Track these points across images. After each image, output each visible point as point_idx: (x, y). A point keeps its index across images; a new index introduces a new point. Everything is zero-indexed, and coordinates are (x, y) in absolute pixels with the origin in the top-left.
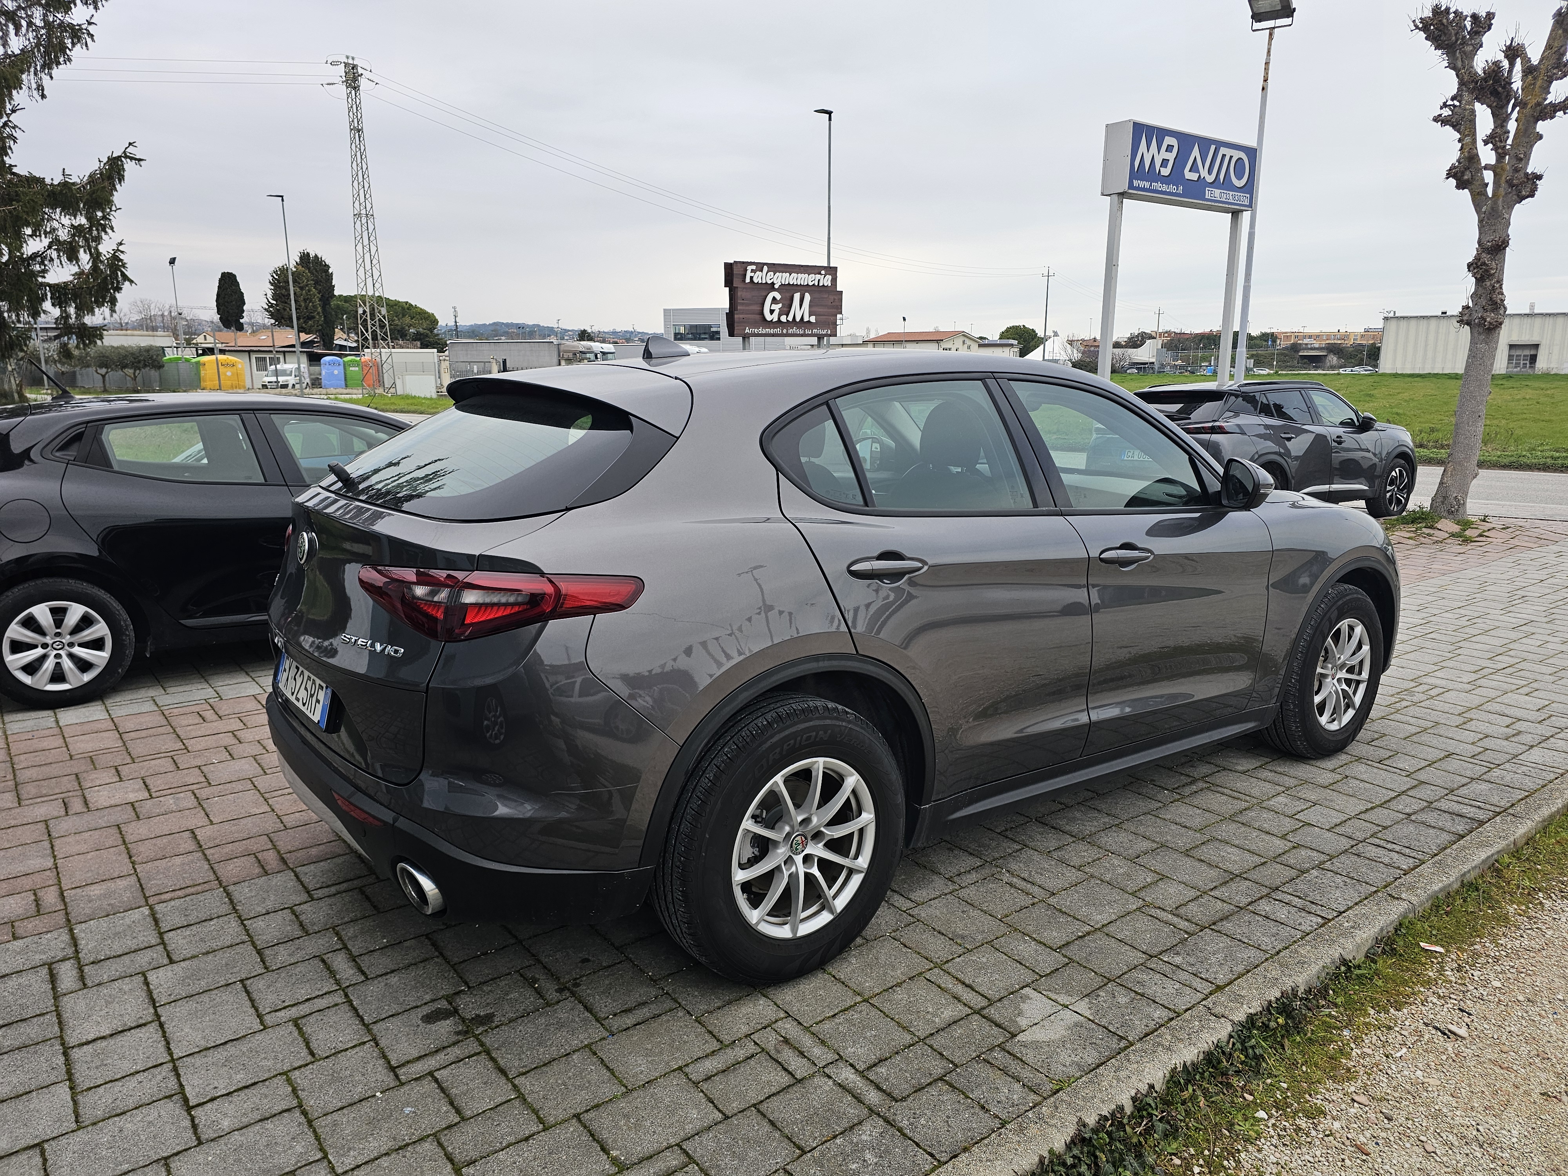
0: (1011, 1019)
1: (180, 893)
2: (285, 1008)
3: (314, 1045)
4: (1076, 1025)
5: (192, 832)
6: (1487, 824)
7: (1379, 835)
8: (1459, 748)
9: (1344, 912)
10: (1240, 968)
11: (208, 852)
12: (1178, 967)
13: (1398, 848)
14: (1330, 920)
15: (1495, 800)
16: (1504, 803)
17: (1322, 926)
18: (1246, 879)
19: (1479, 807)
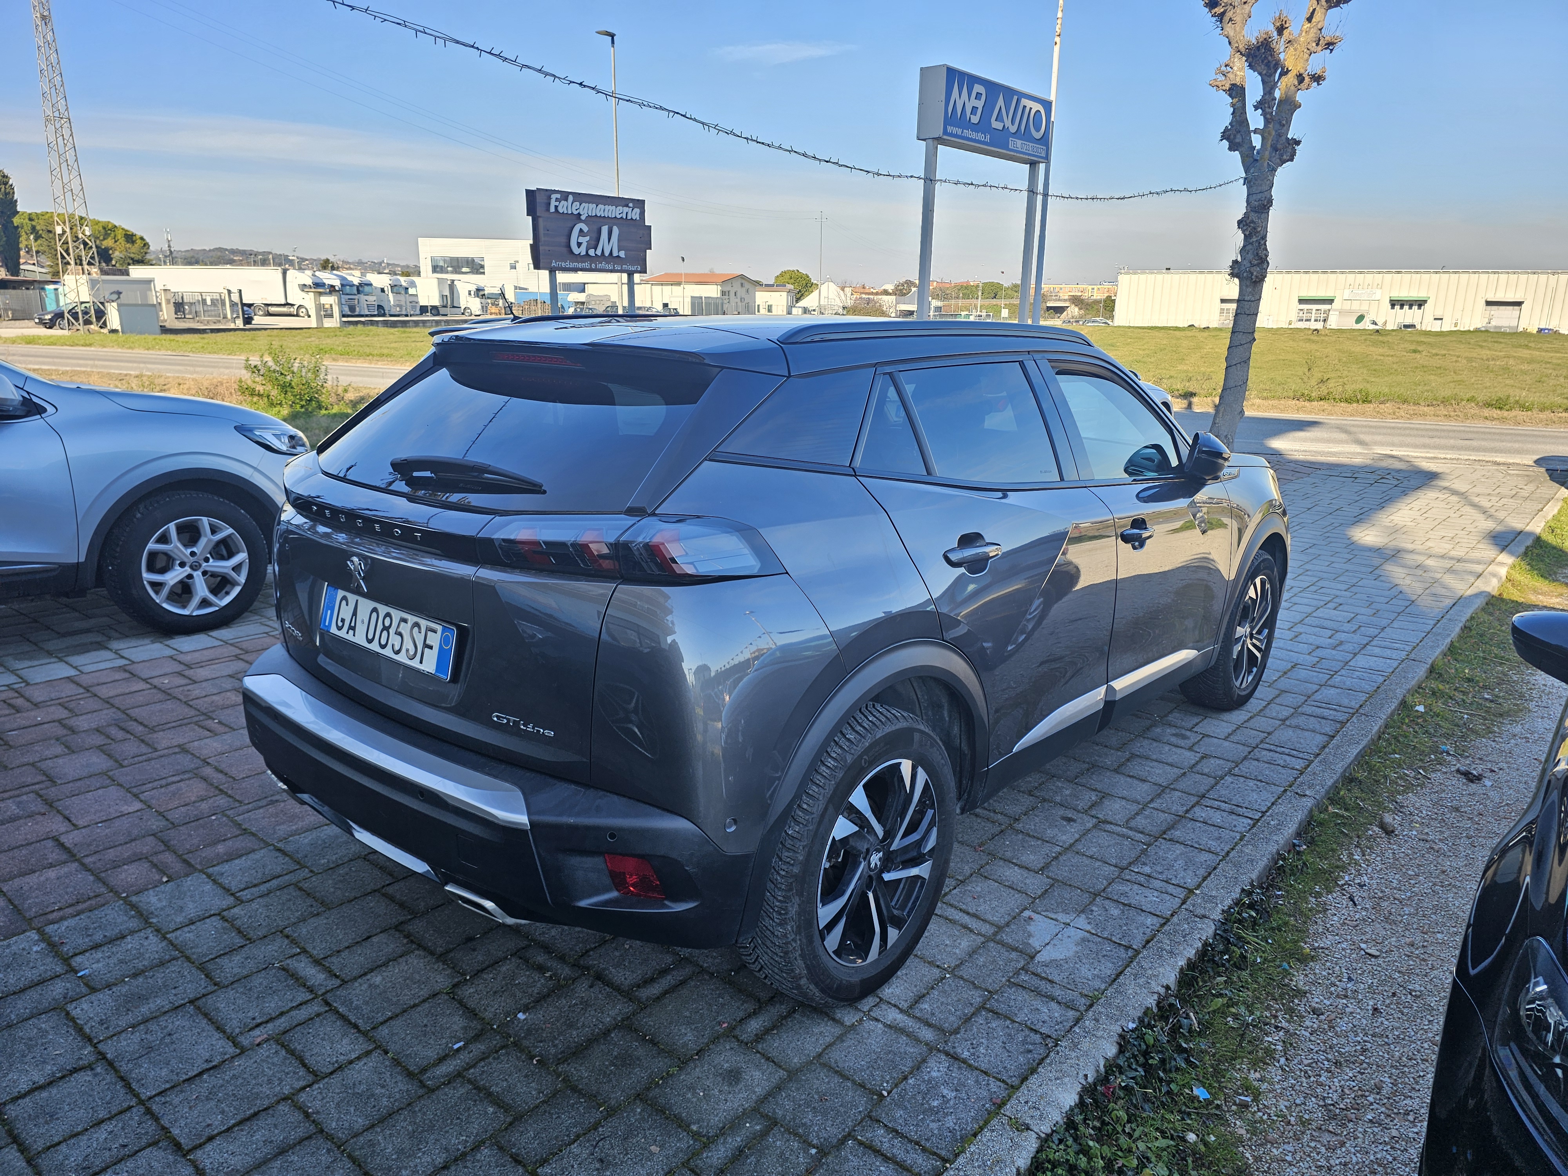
0: (1023, 943)
1: (70, 911)
2: (258, 1025)
3: (310, 1061)
4: (1083, 940)
5: (56, 839)
6: (1349, 724)
7: (1267, 740)
8: (1301, 658)
9: (1266, 812)
10: (1202, 872)
11: (87, 860)
12: (1149, 876)
13: (1287, 751)
14: (1258, 820)
15: (1345, 702)
16: (1355, 704)
17: (1254, 826)
18: (1174, 789)
19: (1335, 710)
